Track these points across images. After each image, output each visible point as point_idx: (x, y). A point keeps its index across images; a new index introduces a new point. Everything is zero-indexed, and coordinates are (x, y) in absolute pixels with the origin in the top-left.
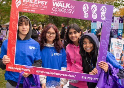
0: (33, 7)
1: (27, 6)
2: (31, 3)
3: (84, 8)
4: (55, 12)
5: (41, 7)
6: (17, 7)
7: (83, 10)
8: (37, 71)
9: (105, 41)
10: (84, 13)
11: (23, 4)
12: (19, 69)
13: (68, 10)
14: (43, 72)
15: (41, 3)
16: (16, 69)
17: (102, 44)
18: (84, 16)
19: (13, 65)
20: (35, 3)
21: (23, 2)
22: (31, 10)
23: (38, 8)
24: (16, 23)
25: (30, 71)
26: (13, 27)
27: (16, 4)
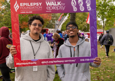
0: (30, 9)
1: (25, 9)
2: (27, 6)
3: (72, 3)
4: (49, 10)
5: (37, 8)
6: (16, 11)
7: (72, 5)
8: (42, 62)
9: (94, 27)
10: (73, 7)
11: (21, 8)
12: (26, 63)
13: (60, 7)
14: (47, 62)
15: (36, 4)
16: (23, 64)
17: (92, 30)
18: (74, 10)
19: (20, 61)
20: (31, 5)
21: (21, 6)
22: (29, 12)
23: (35, 9)
24: (17, 25)
25: (36, 63)
26: (15, 28)
27: (15, 9)
